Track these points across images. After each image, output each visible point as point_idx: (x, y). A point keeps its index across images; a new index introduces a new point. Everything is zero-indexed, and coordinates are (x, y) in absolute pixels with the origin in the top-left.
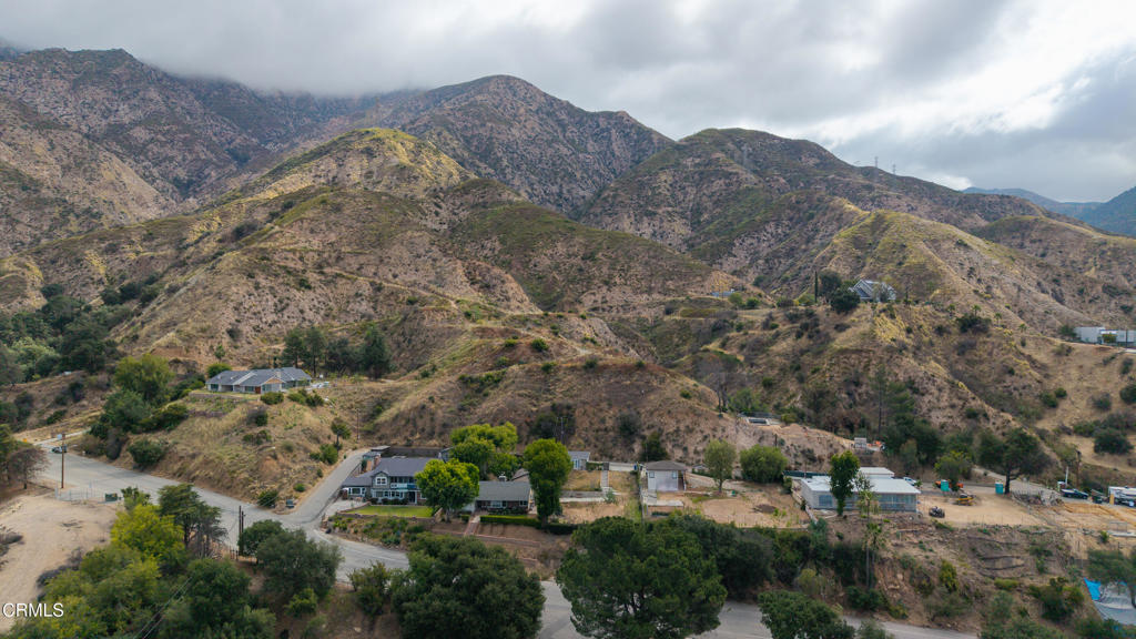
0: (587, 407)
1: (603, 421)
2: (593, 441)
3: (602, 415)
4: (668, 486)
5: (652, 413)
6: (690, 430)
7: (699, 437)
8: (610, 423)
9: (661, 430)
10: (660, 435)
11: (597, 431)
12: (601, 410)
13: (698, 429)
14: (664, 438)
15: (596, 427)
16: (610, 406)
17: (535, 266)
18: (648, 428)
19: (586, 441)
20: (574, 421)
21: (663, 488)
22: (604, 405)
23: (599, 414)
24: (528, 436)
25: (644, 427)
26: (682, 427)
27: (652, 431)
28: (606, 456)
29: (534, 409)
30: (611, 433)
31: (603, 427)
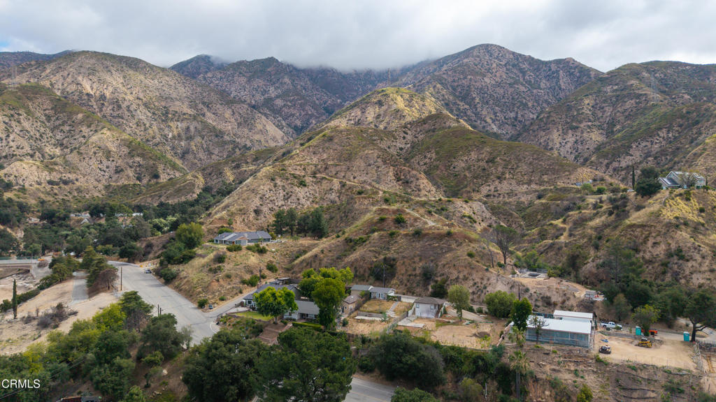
0: (405, 260)
1: (415, 270)
2: (406, 282)
3: (414, 265)
4: (428, 314)
5: (444, 266)
6: (466, 279)
7: (471, 283)
8: (418, 272)
9: (448, 277)
10: (446, 281)
11: (410, 275)
12: (414, 262)
13: (471, 278)
14: (448, 282)
15: (409, 273)
16: (421, 260)
17: (454, 168)
18: (440, 276)
19: (401, 282)
20: (395, 269)
21: (425, 315)
22: (417, 259)
23: (412, 265)
24: (369, 277)
25: (439, 274)
26: (461, 276)
27: (442, 277)
28: (410, 292)
29: (375, 260)
30: (418, 278)
31: (414, 273)
